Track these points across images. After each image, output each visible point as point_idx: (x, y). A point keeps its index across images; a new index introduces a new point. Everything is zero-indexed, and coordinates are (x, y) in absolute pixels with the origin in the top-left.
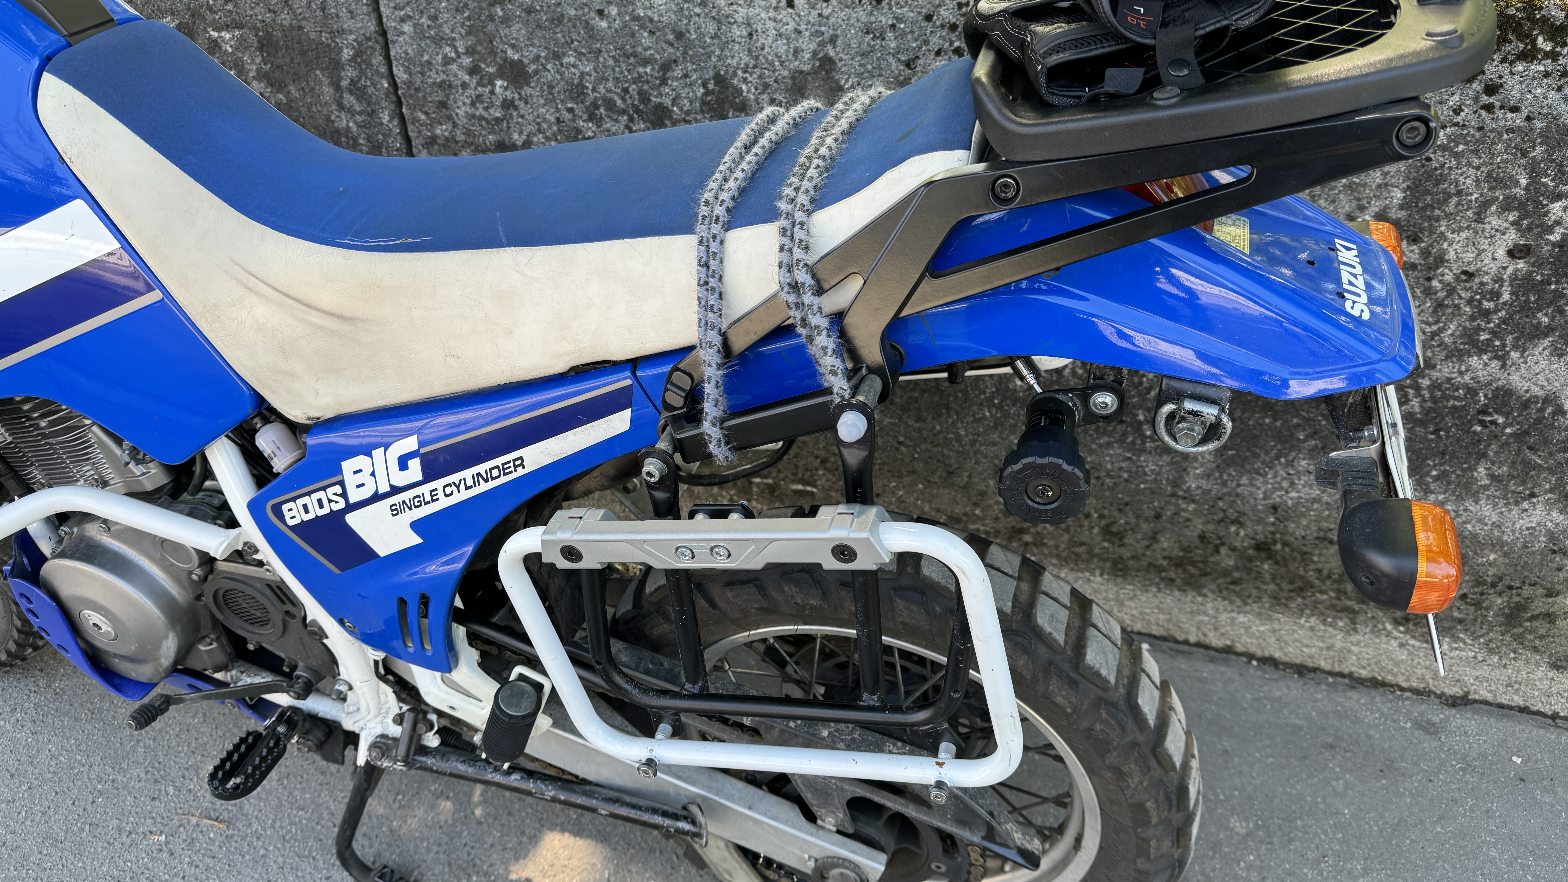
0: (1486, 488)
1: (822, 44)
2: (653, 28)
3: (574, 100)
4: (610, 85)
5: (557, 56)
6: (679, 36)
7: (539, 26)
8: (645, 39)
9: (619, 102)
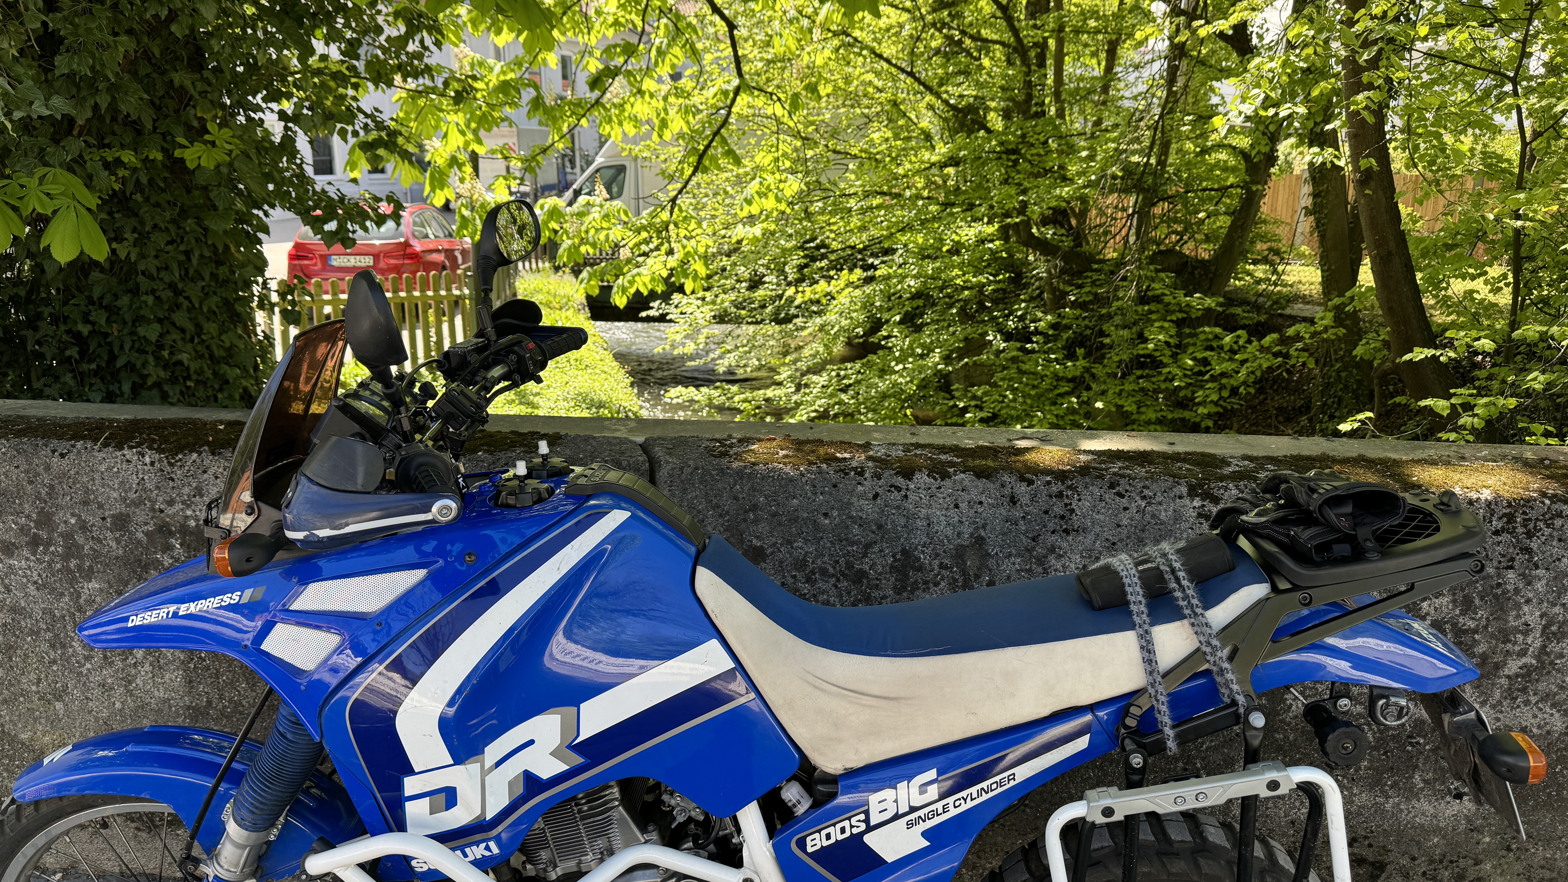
0: (1422, 789)
1: (977, 529)
2: (862, 523)
3: (796, 569)
4: (826, 559)
5: (790, 542)
6: (880, 527)
7: (780, 524)
8: (856, 530)
9: (831, 570)
